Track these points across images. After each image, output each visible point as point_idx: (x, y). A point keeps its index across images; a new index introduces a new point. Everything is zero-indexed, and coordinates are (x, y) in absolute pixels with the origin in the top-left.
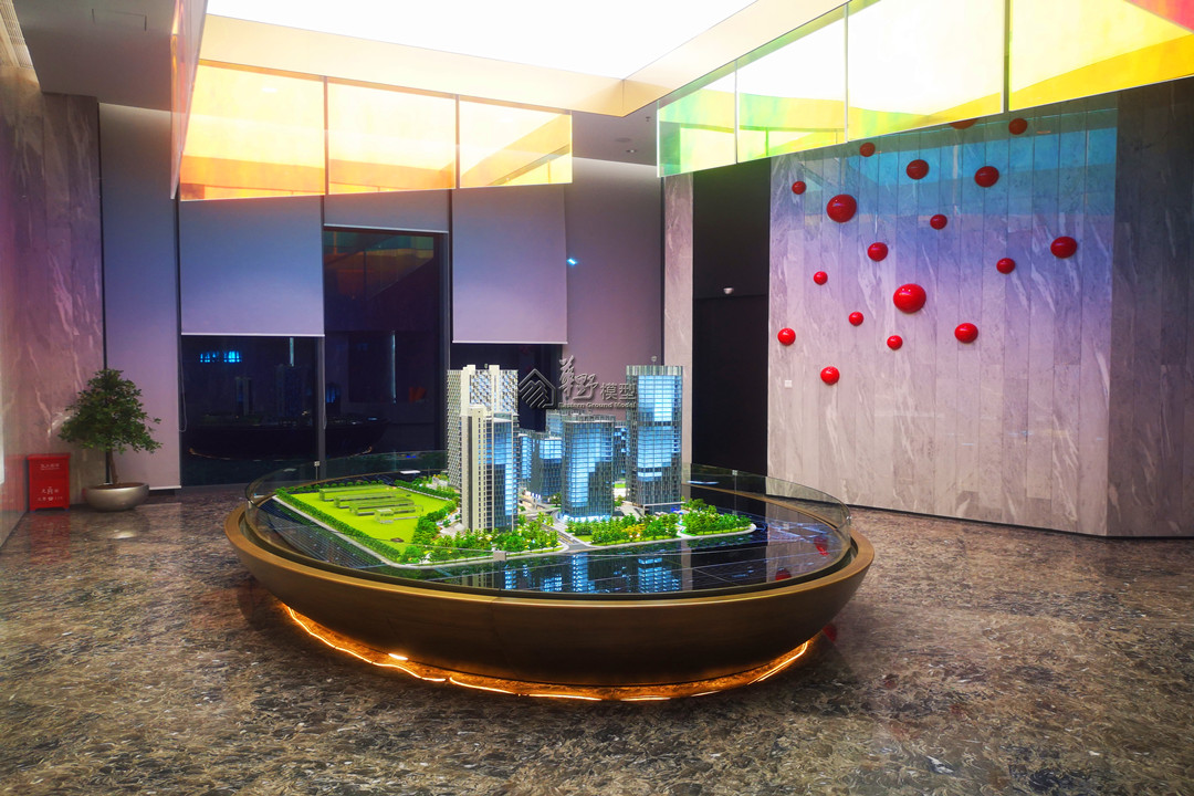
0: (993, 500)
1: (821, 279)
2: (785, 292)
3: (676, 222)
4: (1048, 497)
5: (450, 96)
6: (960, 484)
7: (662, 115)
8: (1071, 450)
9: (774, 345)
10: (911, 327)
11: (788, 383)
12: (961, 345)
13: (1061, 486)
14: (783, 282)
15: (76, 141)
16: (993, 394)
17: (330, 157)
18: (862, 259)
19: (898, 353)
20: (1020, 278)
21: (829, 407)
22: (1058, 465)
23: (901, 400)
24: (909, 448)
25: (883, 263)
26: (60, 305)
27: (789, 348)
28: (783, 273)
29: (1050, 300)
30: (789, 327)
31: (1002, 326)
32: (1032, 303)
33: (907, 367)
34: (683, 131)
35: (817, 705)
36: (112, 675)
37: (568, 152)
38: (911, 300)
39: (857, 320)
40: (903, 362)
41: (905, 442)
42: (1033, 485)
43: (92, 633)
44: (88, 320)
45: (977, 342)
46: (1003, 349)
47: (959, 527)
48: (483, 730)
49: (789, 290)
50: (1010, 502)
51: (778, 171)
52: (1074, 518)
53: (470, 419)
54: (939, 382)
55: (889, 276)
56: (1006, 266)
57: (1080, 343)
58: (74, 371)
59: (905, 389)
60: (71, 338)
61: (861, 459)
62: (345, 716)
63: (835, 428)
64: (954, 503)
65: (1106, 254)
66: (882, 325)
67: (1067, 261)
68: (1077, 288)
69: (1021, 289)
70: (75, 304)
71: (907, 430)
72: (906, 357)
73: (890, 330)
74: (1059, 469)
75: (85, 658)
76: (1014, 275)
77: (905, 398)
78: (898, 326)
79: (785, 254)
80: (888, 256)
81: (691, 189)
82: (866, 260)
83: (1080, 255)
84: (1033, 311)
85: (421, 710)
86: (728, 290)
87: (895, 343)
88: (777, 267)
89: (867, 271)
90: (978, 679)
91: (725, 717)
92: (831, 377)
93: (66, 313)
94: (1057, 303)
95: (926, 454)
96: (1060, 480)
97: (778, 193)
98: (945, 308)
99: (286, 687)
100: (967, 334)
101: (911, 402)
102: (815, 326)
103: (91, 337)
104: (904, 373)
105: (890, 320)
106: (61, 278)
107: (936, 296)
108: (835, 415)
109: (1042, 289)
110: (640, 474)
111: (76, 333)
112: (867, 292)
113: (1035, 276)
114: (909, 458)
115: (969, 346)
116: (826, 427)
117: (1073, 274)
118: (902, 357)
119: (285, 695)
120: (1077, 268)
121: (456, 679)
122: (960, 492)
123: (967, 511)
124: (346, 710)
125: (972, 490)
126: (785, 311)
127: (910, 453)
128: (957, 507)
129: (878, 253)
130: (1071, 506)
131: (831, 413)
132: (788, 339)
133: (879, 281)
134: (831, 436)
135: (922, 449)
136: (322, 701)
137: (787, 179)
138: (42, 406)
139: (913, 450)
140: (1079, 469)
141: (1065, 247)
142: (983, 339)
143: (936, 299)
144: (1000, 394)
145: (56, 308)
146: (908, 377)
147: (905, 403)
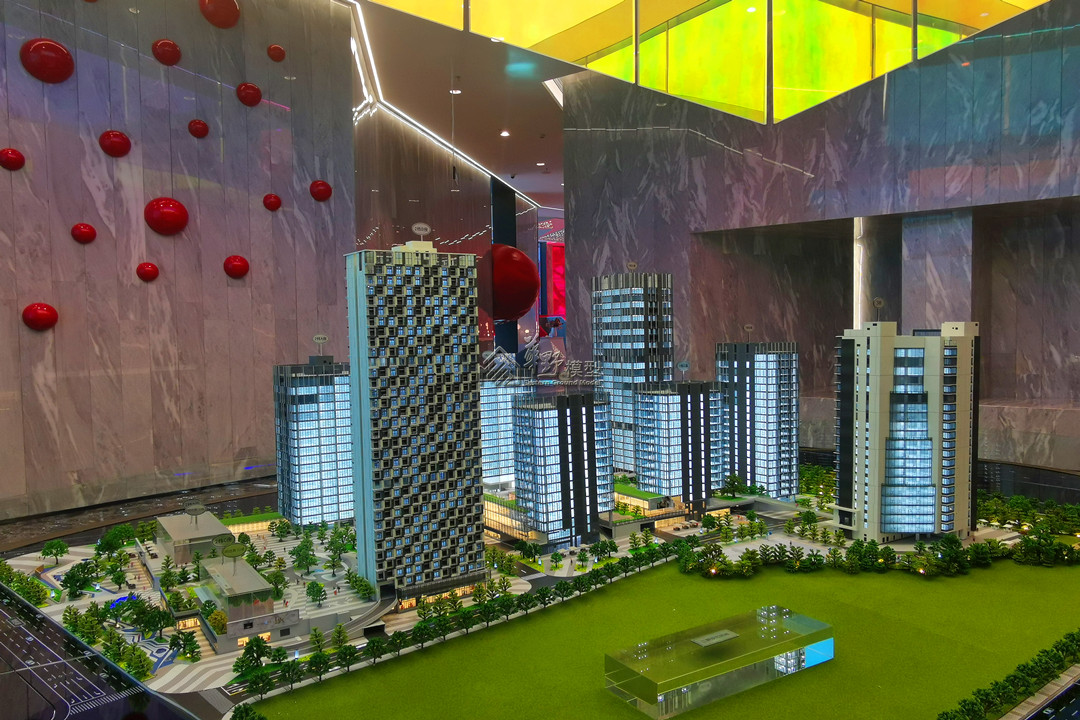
6: (237, 445)
10: (168, 253)
12: (230, 280)
16: (266, 337)
19: (152, 287)
20: (285, 216)
21: (40, 368)
23: (159, 348)
24: (174, 410)
25: (123, 161)
29: (311, 241)
32: (297, 242)
33: (166, 305)
38: (167, 219)
39: (84, 235)
40: (161, 299)
41: (168, 403)
45: (247, 278)
46: (273, 287)
54: (208, 324)
55: (133, 180)
56: (272, 203)
59: (165, 334)
61: (101, 436)
64: (231, 465)
65: (350, 205)
66: (127, 246)
67: (322, 204)
68: (331, 233)
71: (170, 387)
72: (164, 292)
73: (140, 255)
76: (280, 213)
77: (165, 346)
78: (152, 251)
80: (131, 153)
83: (333, 201)
84: (298, 250)
87: (148, 273)
92: (41, 320)
94: (316, 243)
95: (195, 414)
98: (210, 236)
100: (237, 269)
101: (173, 350)
104: (162, 312)
105: (140, 243)
107: (200, 216)
108: (51, 377)
109: (304, 230)
112: (100, 198)
113: (296, 212)
114: (175, 424)
115: (238, 282)
116: (35, 396)
117: (328, 218)
118: (159, 293)
120: (331, 214)
122: (237, 450)
125: (251, 444)
128: (235, 471)
129: (115, 145)
133: (118, 185)
134: (46, 411)
135: (191, 409)
139: (179, 412)
141: (321, 192)
142: (254, 275)
143: (198, 221)
144: (272, 336)
146: (168, 318)
147: (165, 353)
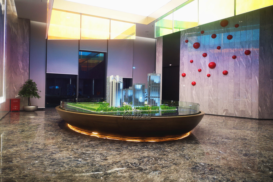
0: (232, 111)
1: (192, 62)
2: (183, 65)
3: (159, 50)
4: (245, 110)
5: (109, 19)
6: (224, 108)
7: (156, 24)
8: (250, 99)
9: (181, 77)
10: (212, 72)
11: (184, 86)
12: (224, 75)
13: (248, 107)
14: (183, 63)
15: (25, 28)
16: (232, 87)
17: (81, 36)
18: (201, 57)
19: (209, 78)
20: (237, 60)
21: (193, 91)
22: (247, 102)
23: (210, 89)
24: (212, 100)
25: (206, 57)
26: (20, 65)
27: (184, 78)
28: (183, 61)
29: (245, 65)
30: (184, 73)
31: (233, 71)
32: (240, 65)
33: (212, 81)
34: (161, 29)
35: (192, 142)
36: (29, 135)
37: (134, 34)
38: (212, 66)
39: (200, 71)
40: (211, 80)
41: (211, 98)
42: (241, 107)
43: (25, 129)
44: (26, 69)
45: (228, 75)
46: (234, 76)
47: (224, 118)
48: (115, 145)
49: (184, 64)
50: (236, 111)
51: (182, 38)
52: (251, 114)
53: (112, 82)
54: (219, 84)
55: (207, 61)
56: (234, 57)
57: (251, 74)
58: (22, 80)
59: (211, 86)
60: (22, 72)
61: (201, 103)
62: (83, 142)
63: (195, 96)
64: (223, 112)
65: (257, 54)
66: (206, 72)
67: (248, 56)
68: (251, 62)
69: (238, 62)
70: (23, 65)
71: (211, 95)
72: (211, 79)
73: (208, 73)
74: (247, 103)
75: (23, 133)
76: (236, 59)
77: (211, 88)
78: (209, 72)
79: (183, 56)
80: (207, 56)
81: (162, 42)
82: (202, 57)
83: (251, 54)
84: (241, 67)
85: (100, 141)
86: (170, 65)
87: (209, 76)
88: (182, 59)
89: (203, 60)
90: (230, 139)
91: (171, 144)
92: (194, 84)
93: (21, 67)
94: (246, 65)
96: (247, 106)
97: (182, 42)
98: (220, 67)
99: (69, 138)
100: (226, 73)
101: (212, 89)
102: (190, 72)
103: (26, 73)
105: (208, 70)
106: (20, 59)
107: (218, 65)
108: (195, 92)
109: (243, 62)
110: (151, 98)
111: (23, 71)
112: (202, 64)
113: (241, 59)
114: (212, 102)
115: (226, 76)
116: (193, 95)
117: (250, 59)
118: (210, 79)
119: (69, 139)
120: (251, 57)
121: (108, 137)
122: (224, 109)
123: (225, 114)
124: (83, 141)
125: (227, 109)
126: (184, 69)
127: (212, 101)
128: (223, 113)
129: (205, 55)
130: (250, 112)
131: (194, 92)
132: (184, 75)
133: (205, 62)
134: (194, 97)
135: (215, 100)
136: (78, 140)
137: (184, 39)
138: (15, 88)
140: (252, 103)
141: (248, 53)
142: (229, 74)
144: (233, 86)
145: (19, 65)
146: (212, 83)
147: (211, 89)
